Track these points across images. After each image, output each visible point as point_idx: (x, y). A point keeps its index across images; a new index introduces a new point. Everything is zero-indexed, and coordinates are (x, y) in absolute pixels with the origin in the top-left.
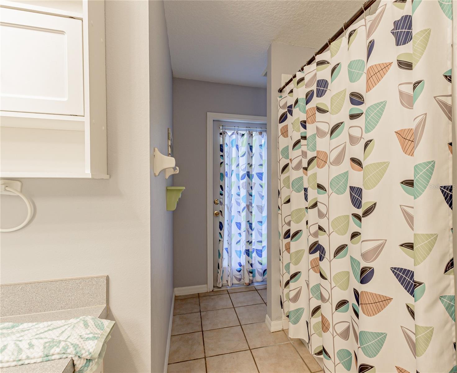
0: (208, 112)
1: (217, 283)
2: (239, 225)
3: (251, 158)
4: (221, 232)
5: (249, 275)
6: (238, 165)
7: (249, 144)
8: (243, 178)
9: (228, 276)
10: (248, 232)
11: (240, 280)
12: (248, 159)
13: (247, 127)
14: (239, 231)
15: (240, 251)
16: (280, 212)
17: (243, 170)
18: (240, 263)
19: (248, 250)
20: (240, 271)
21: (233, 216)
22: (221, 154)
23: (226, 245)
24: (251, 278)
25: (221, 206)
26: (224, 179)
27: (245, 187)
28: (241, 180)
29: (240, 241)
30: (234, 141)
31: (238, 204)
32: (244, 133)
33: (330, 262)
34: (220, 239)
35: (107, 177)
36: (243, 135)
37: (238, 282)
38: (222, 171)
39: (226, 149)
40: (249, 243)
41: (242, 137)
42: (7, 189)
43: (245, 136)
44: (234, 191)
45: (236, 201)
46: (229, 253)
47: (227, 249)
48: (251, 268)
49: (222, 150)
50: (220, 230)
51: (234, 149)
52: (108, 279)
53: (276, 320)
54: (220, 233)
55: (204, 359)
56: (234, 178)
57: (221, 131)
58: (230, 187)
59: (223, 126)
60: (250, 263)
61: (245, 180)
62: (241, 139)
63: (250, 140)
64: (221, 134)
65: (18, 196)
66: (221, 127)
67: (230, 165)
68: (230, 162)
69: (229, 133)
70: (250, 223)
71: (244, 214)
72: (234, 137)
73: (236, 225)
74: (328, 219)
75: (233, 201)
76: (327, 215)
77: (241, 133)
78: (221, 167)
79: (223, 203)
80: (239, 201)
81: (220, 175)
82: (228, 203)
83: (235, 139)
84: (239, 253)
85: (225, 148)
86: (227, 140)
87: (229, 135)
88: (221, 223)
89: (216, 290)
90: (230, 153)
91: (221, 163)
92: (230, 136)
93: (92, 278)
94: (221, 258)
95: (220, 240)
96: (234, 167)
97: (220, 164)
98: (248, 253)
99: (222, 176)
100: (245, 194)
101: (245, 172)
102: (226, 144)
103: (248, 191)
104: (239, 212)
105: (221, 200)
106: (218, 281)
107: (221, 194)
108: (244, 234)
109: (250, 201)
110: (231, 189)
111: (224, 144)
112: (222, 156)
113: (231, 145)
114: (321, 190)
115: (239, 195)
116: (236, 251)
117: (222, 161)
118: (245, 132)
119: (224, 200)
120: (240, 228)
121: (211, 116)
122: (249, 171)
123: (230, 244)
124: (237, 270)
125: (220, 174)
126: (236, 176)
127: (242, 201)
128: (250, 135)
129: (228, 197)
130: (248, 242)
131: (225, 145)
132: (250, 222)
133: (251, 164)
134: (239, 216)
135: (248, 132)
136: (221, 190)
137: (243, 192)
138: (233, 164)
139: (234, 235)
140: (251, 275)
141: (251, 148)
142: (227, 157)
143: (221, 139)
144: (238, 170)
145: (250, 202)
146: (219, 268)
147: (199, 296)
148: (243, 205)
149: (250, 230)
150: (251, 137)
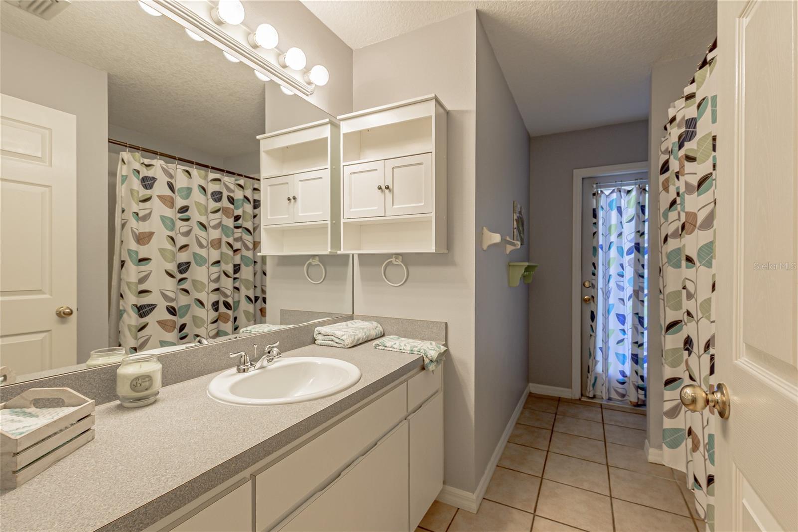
0: (575, 169)
1: (586, 392)
2: (622, 319)
3: (642, 223)
4: (593, 324)
5: (637, 391)
6: (620, 234)
7: (639, 203)
8: (629, 253)
9: (603, 385)
10: (637, 330)
11: (623, 396)
12: (637, 225)
13: (636, 180)
14: (622, 327)
15: (624, 355)
16: (661, 297)
17: (630, 241)
18: (624, 372)
19: (637, 356)
20: (623, 383)
21: (612, 306)
22: (594, 220)
23: (599, 344)
24: (642, 397)
25: (592, 290)
26: (597, 253)
27: (633, 265)
28: (627, 254)
29: (623, 340)
30: (614, 202)
31: (621, 288)
32: (630, 189)
33: (699, 357)
34: (591, 333)
35: (446, 251)
36: (629, 192)
37: (620, 399)
38: (595, 244)
39: (601, 214)
40: (637, 345)
41: (628, 195)
42: (396, 260)
43: (634, 193)
44: (614, 270)
45: (617, 284)
46: (604, 353)
47: (601, 349)
48: (641, 382)
49: (595, 216)
50: (591, 321)
51: (614, 213)
52: (446, 324)
53: (656, 448)
54: (591, 326)
55: (546, 452)
56: (613, 252)
57: (595, 190)
58: (607, 265)
59: (597, 183)
60: (640, 374)
61: (633, 256)
62: (627, 197)
63: (641, 197)
64: (594, 194)
65: (401, 265)
66: (594, 186)
67: (607, 234)
68: (607, 231)
69: (607, 192)
70: (640, 317)
71: (630, 304)
72: (615, 196)
73: (618, 317)
74: (696, 301)
75: (612, 284)
76: (695, 296)
77: (625, 190)
78: (593, 238)
79: (596, 287)
80: (621, 284)
81: (592, 250)
82: (603, 286)
83: (616, 199)
84: (622, 358)
85: (598, 212)
86: (603, 201)
87: (607, 194)
88: (592, 313)
89: (583, 399)
90: (607, 220)
91: (594, 233)
92: (608, 196)
93: (438, 322)
94: (591, 358)
95: (591, 335)
96: (613, 237)
97: (592, 235)
98: (635, 359)
99: (595, 250)
100: (633, 276)
101: (633, 244)
102: (602, 207)
103: (636, 272)
104: (623, 300)
105: (593, 282)
106: (588, 389)
107: (594, 275)
108: (630, 333)
109: (641, 285)
110: (609, 268)
111: (598, 207)
112: (595, 223)
113: (608, 208)
114: (690, 264)
115: (623, 276)
116: (617, 354)
117: (595, 230)
118: (633, 187)
119: (596, 280)
120: (623, 323)
121: (579, 174)
122: (638, 242)
123: (606, 341)
124: (618, 382)
125: (592, 248)
126: (618, 249)
127: (628, 285)
128: (641, 190)
129: (603, 278)
130: (637, 343)
131: (600, 209)
132: (640, 315)
133: (643, 231)
134: (622, 306)
135: (637, 186)
136: (593, 269)
137: (629, 272)
138: (612, 233)
139: (614, 331)
140: (640, 391)
141: (643, 208)
142: (603, 224)
143: (594, 201)
144: (621, 242)
145: (640, 287)
146: (588, 372)
147: (559, 400)
148: (629, 290)
149: (640, 327)
150: (643, 192)
